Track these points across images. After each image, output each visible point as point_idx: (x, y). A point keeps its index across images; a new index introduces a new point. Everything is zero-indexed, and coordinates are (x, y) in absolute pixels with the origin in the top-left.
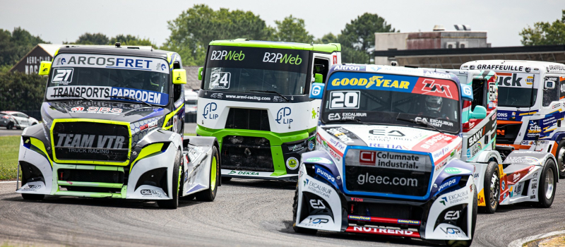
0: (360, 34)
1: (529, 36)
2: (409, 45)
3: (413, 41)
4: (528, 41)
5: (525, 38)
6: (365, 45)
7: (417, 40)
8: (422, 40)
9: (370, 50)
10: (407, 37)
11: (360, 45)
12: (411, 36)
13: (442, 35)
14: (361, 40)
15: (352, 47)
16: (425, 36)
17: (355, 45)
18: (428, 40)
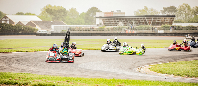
0: (92, 12)
1: (136, 13)
2: (105, 15)
3: (106, 14)
4: (136, 14)
5: (135, 13)
6: (93, 15)
7: (107, 14)
8: (108, 14)
9: (94, 16)
10: (104, 13)
11: (92, 15)
12: (105, 13)
13: (114, 13)
14: (92, 14)
15: (89, 16)
16: (109, 13)
17: (90, 15)
18: (110, 14)
